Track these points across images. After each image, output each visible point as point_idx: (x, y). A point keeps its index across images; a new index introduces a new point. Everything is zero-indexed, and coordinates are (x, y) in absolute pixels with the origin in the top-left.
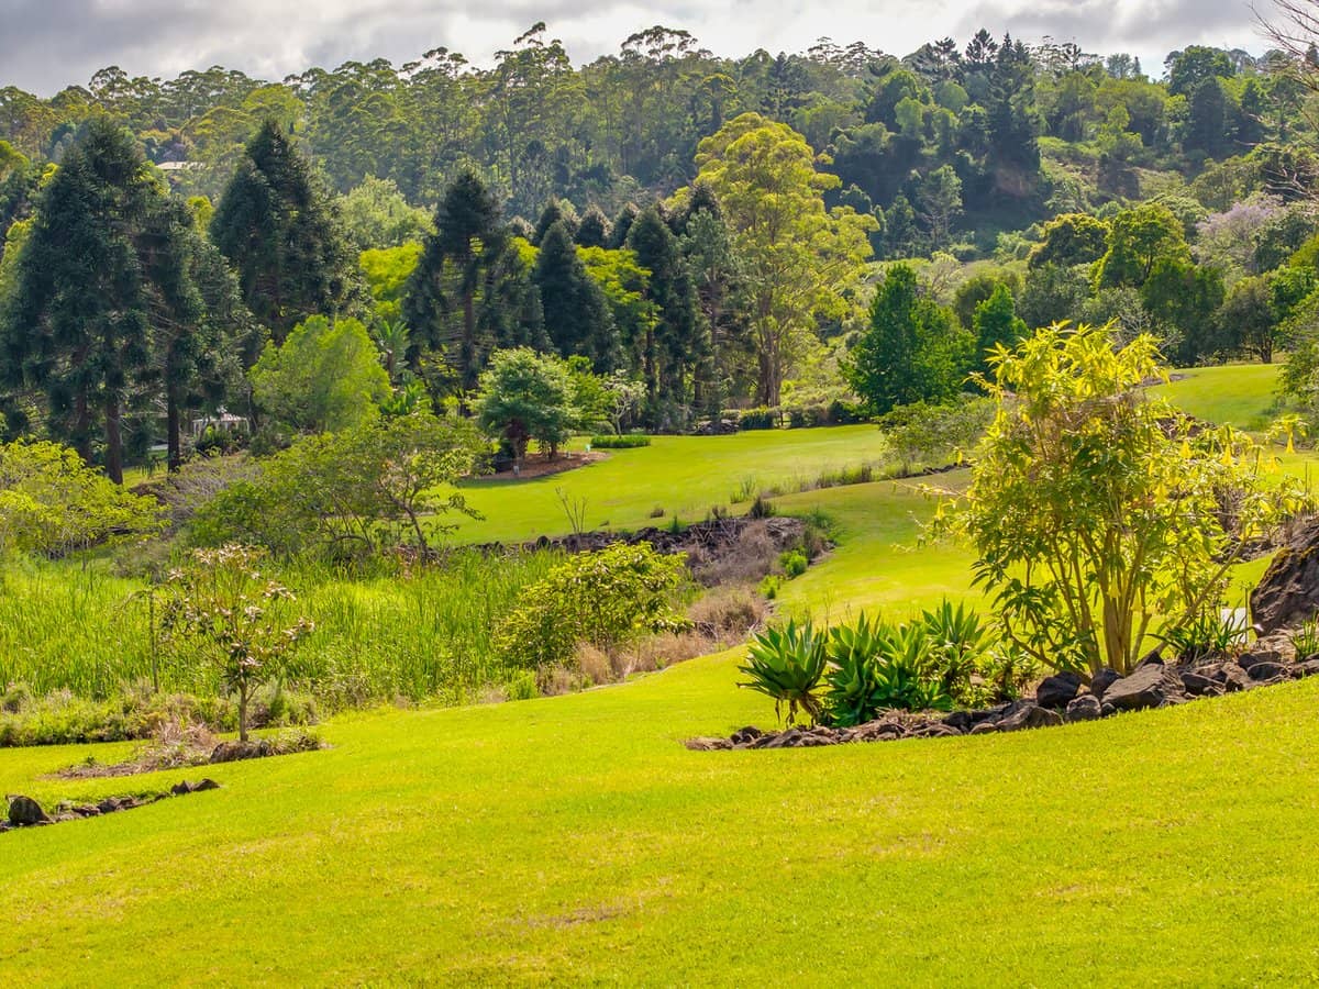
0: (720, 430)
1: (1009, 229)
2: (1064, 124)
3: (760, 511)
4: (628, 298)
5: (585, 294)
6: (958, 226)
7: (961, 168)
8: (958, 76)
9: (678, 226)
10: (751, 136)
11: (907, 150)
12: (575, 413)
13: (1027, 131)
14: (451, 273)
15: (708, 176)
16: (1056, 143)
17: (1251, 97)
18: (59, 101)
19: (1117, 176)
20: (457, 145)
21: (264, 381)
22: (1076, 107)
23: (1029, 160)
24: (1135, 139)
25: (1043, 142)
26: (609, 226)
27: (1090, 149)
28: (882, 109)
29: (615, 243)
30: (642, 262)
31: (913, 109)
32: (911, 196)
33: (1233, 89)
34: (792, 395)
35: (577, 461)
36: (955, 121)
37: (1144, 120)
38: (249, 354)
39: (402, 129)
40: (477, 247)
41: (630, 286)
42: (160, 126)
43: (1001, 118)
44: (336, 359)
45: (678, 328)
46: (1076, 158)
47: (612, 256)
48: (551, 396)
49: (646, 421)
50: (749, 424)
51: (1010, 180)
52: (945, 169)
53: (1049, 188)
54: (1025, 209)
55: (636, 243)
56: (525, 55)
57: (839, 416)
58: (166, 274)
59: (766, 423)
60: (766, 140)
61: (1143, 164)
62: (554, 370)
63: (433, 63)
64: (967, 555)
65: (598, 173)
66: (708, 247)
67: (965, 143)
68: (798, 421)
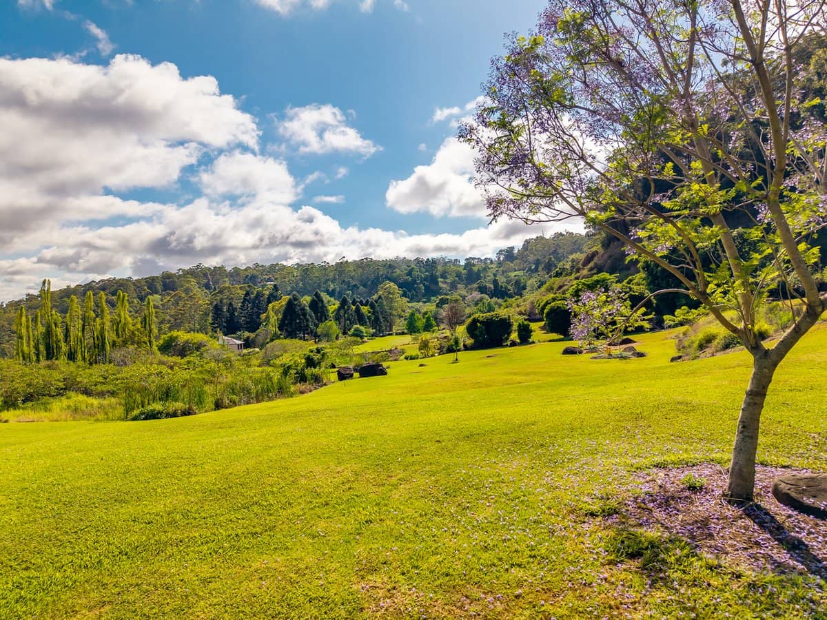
0: (383, 336)
1: (433, 296)
2: (443, 276)
3: (396, 349)
4: (369, 314)
5: (363, 314)
6: (424, 296)
7: (424, 285)
8: (423, 267)
9: (376, 302)
10: (388, 286)
11: (414, 281)
12: (365, 335)
13: (436, 278)
14: (342, 312)
15: (380, 293)
16: (442, 280)
17: (479, 270)
18: (246, 270)
19: (453, 286)
20: (328, 280)
21: (319, 331)
22: (446, 273)
23: (437, 283)
24: (457, 278)
25: (440, 279)
26: (364, 302)
27: (448, 281)
28: (409, 274)
29: (366, 305)
30: (371, 309)
31: (415, 273)
32: (415, 290)
33: (475, 269)
34: (395, 329)
35: (366, 342)
36: (423, 276)
37: (459, 275)
38: (317, 326)
39: (318, 277)
40: (346, 307)
41: (369, 312)
42: (267, 275)
43: (432, 275)
44: (330, 327)
45: (377, 319)
46: (445, 282)
47: (366, 308)
48: (362, 332)
49: (374, 335)
50: (389, 335)
51: (433, 287)
52: (421, 285)
53: (441, 288)
54: (436, 292)
55: (370, 305)
56: (341, 263)
57: (403, 333)
58: (304, 315)
59: (391, 334)
60: (390, 286)
61: (459, 283)
62: (362, 328)
63: (323, 264)
64: (418, 350)
65: (355, 286)
66: (381, 305)
67: (425, 280)
68: (396, 334)
